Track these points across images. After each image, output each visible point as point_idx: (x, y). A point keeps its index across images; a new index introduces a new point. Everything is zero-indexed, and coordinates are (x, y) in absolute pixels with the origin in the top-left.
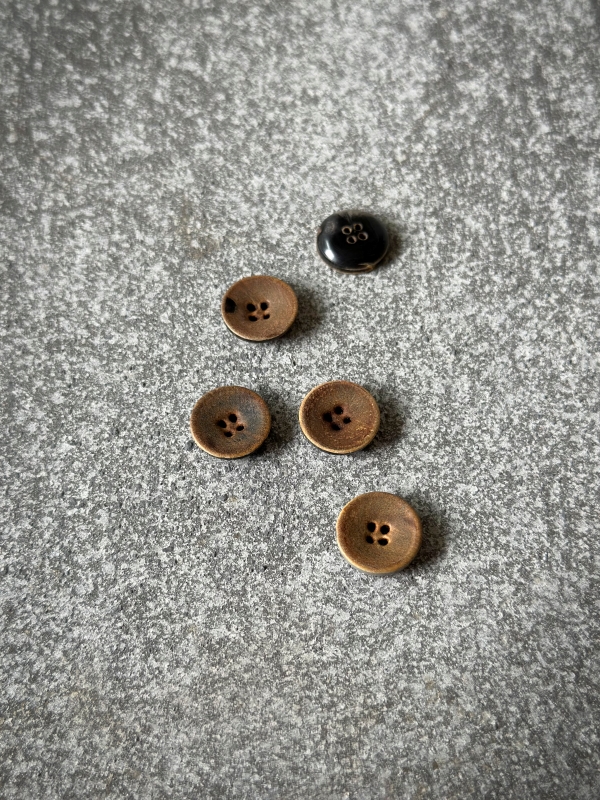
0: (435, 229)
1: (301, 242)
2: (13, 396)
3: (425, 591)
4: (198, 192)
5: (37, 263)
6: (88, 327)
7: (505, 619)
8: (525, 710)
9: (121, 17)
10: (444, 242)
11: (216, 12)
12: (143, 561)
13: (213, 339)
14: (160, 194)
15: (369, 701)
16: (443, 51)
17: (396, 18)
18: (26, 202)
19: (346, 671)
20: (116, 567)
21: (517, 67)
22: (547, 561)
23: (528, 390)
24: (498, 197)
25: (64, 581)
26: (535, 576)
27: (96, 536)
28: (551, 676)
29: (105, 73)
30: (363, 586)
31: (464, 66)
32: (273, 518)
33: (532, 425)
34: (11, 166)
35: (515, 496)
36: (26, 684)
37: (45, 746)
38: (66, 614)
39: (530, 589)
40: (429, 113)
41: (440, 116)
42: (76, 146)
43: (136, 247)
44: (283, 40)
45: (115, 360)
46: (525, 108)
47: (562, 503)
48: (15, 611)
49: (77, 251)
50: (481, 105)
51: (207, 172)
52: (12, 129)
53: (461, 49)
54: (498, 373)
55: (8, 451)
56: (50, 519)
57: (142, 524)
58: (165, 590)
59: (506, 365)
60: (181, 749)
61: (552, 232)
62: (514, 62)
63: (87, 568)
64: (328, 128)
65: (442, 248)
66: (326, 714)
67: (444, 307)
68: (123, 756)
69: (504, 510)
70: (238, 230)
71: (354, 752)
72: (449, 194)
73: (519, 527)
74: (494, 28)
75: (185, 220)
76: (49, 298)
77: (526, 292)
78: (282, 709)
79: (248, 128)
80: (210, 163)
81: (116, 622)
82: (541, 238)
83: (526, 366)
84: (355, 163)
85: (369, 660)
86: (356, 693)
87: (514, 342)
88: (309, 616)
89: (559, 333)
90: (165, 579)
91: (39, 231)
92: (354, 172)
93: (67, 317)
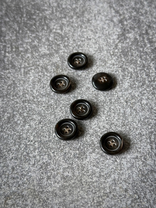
0: (121, 71)
1: (87, 75)
2: (14, 114)
3: (119, 163)
4: (61, 62)
5: (20, 81)
6: (33, 96)
7: (140, 171)
8: (145, 194)
9: (41, 19)
10: (123, 74)
11: (65, 18)
12: (47, 155)
13: (64, 99)
14: (51, 63)
15: (105, 192)
16: (122, 27)
17: (110, 19)
18: (17, 66)
19: (99, 184)
20: (40, 157)
21: (141, 30)
22: (151, 156)
23: (145, 112)
24: (137, 63)
25: (27, 160)
26: (148, 159)
27: (35, 149)
28: (152, 185)
29: (37, 33)
30: (103, 162)
31: (128, 30)
32: (80, 145)
33: (146, 121)
34: (14, 57)
35: (142, 139)
36: (17, 187)
37: (22, 203)
38: (27, 169)
39: (146, 163)
40: (119, 42)
41: (122, 43)
42: (30, 51)
43: (45, 76)
44: (82, 24)
45: (40, 105)
46: (143, 41)
47: (154, 141)
48: (14, 168)
49: (30, 78)
50: (132, 40)
51: (63, 57)
52: (14, 47)
53: (127, 26)
54: (137, 107)
55: (13, 128)
56: (23, 145)
57: (46, 146)
58: (52, 163)
59: (139, 105)
60: (57, 204)
61: (151, 71)
62: (141, 29)
63: (33, 157)
64: (93, 46)
65: (123, 76)
66: (94, 195)
67: (123, 91)
68: (42, 206)
69: (139, 142)
70: (71, 72)
71: (101, 205)
72: (124, 62)
73: (143, 147)
74: (135, 21)
75: (57, 69)
76: (23, 89)
77: (144, 87)
78: (82, 194)
79: (73, 46)
80: (64, 55)
81: (40, 171)
82: (148, 73)
83: (145, 106)
84: (100, 55)
85: (105, 181)
86: (101, 190)
87: (141, 99)
88: (89, 170)
89: (153, 97)
90: (52, 160)
91: (21, 73)
92: (100, 57)
93: (28, 94)
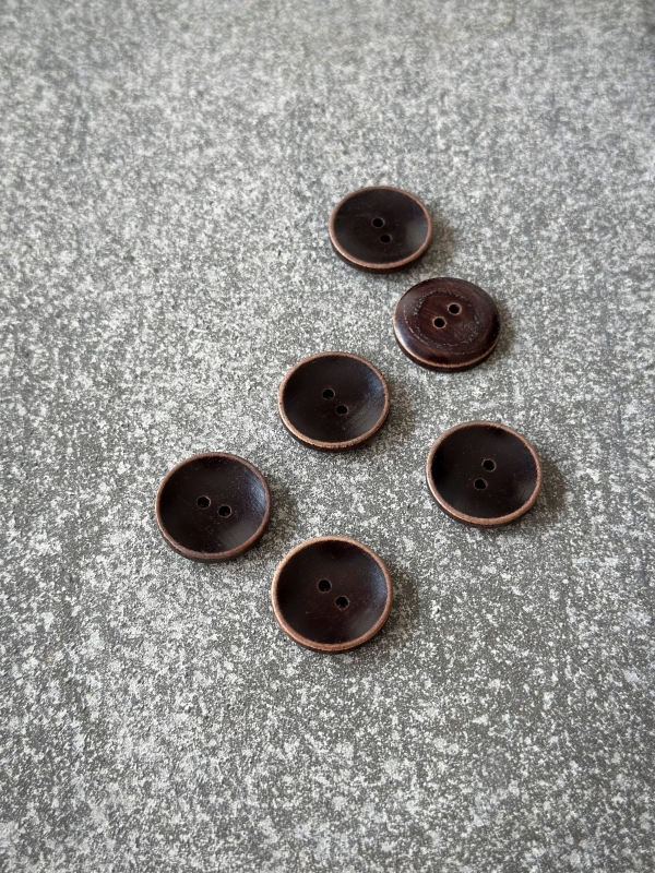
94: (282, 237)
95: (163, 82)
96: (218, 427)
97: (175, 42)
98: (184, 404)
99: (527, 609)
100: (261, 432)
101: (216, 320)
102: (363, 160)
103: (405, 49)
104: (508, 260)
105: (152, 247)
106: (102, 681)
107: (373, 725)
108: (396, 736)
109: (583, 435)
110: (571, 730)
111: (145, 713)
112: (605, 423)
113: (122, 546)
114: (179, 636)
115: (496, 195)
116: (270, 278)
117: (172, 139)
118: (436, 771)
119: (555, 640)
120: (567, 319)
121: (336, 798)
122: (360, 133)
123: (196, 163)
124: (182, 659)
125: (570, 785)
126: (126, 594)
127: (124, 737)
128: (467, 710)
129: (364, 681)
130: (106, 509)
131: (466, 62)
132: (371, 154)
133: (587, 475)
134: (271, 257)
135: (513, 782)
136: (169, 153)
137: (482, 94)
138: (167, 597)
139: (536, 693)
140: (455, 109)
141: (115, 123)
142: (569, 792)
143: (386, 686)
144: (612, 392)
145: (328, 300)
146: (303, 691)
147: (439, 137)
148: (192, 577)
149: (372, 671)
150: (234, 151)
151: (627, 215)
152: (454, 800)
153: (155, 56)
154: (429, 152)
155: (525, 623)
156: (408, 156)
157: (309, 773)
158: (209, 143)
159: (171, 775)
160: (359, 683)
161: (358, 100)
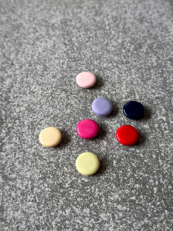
94: (60, 56)
95: (23, 16)
96: (41, 111)
97: (26, 6)
98: (30, 105)
99: (145, 161)
100: (55, 111)
101: (40, 80)
102: (84, 33)
103: (95, 4)
104: (131, 58)
105: (19, 61)
106: (2, 193)
107: (96, 202)
108: (104, 205)
109: (159, 107)
110: (164, 200)
111: (17, 203)
112: (166, 103)
113: (9, 149)
114: (28, 176)
115: (125, 41)
116: (57, 67)
117: (26, 31)
118: (119, 216)
119: (156, 170)
120: (151, 74)
121: (84, 228)
122: (83, 27)
123: (33, 37)
124: (30, 184)
125: (165, 218)
126: (11, 164)
127: (10, 211)
128: (128, 195)
129: (92, 187)
130: (4, 138)
131: (114, 7)
132: (87, 32)
133: (162, 118)
134: (57, 61)
135: (146, 218)
136: (25, 35)
137: (120, 15)
138: (25, 164)
139: (151, 188)
140: (111, 19)
141: (8, 28)
142: (165, 220)
143: (100, 189)
144: (167, 94)
145: (75, 72)
146: (71, 192)
147: (107, 26)
148: (33, 157)
149: (95, 184)
150: (45, 33)
151: (167, 44)
152: (125, 226)
153: (20, 10)
154: (104, 30)
155: (145, 166)
156: (98, 32)
157: (74, 220)
158: (37, 31)
159: (26, 223)
160: (90, 188)
161: (82, 18)
